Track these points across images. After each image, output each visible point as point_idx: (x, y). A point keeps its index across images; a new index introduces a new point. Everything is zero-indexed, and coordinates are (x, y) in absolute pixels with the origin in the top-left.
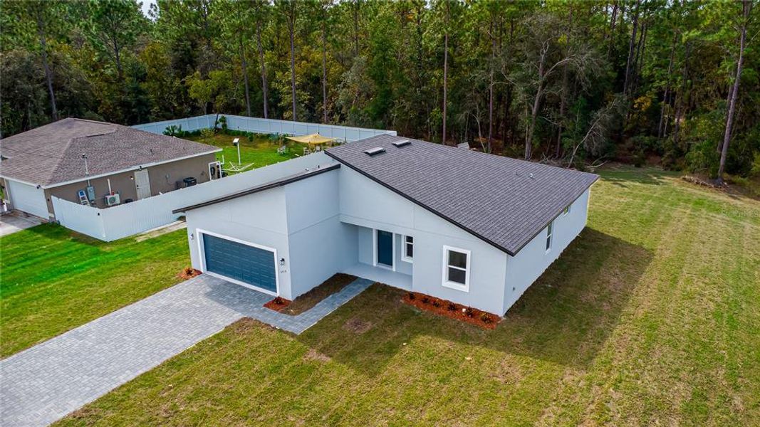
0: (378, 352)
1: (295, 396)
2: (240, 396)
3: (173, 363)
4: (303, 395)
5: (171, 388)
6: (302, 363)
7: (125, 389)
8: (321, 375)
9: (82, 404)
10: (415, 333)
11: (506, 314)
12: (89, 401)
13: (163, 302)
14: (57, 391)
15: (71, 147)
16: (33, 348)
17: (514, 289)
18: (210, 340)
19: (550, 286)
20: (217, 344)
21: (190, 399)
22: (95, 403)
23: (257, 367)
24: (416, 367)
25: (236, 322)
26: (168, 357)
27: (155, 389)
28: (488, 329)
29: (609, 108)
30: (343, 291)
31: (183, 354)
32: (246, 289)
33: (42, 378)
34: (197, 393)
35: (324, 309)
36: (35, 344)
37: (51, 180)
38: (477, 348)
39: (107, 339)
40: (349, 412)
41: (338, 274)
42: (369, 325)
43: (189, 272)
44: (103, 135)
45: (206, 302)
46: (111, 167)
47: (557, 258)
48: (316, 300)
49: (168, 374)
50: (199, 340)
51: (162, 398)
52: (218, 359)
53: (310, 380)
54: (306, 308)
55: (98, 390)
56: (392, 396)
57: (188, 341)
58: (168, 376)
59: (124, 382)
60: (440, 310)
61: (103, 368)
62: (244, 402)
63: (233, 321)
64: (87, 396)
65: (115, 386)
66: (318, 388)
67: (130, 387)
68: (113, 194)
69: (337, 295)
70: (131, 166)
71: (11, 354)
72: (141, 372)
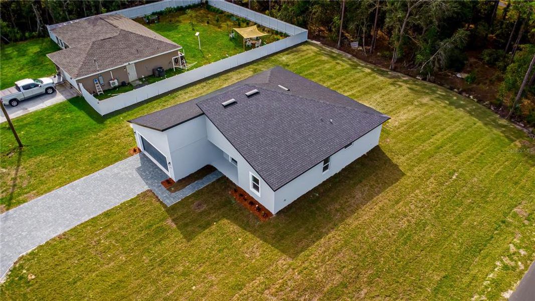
0: (200, 226)
1: (151, 245)
2: (128, 240)
3: (107, 214)
4: (155, 245)
5: (101, 229)
6: (162, 226)
7: (82, 226)
8: (168, 234)
9: (64, 231)
10: (224, 216)
11: (277, 213)
12: (67, 230)
13: (116, 171)
14: (56, 222)
15: (91, 49)
16: (52, 192)
17: (285, 200)
18: (128, 202)
19: (317, 195)
20: (131, 206)
21: (107, 237)
22: (68, 231)
23: (141, 224)
24: (212, 239)
25: (144, 192)
26: (105, 210)
27: (94, 228)
28: (262, 221)
29: (452, 39)
30: (205, 179)
31: (113, 209)
32: (158, 168)
33: (52, 212)
34: (111, 234)
35: (188, 191)
36: (53, 190)
37: (77, 75)
38: (248, 233)
39: (84, 192)
40: (169, 259)
41: (208, 165)
42: (205, 207)
43: (135, 151)
44: (111, 38)
45: (136, 175)
46: (112, 65)
47: (337, 172)
48: (187, 183)
49: (103, 220)
50: (123, 201)
51: (96, 234)
52: (127, 215)
53: (161, 237)
54: (180, 188)
55: (72, 224)
56: (193, 255)
57: (118, 201)
58: (102, 222)
59: (83, 221)
60: (246, 203)
61: (77, 211)
62: (128, 244)
63: (142, 192)
64: (67, 226)
65: (79, 223)
66: (163, 242)
67: (84, 225)
68: (114, 80)
69: (200, 181)
70: (124, 63)
71: (42, 194)
72: (92, 217)
